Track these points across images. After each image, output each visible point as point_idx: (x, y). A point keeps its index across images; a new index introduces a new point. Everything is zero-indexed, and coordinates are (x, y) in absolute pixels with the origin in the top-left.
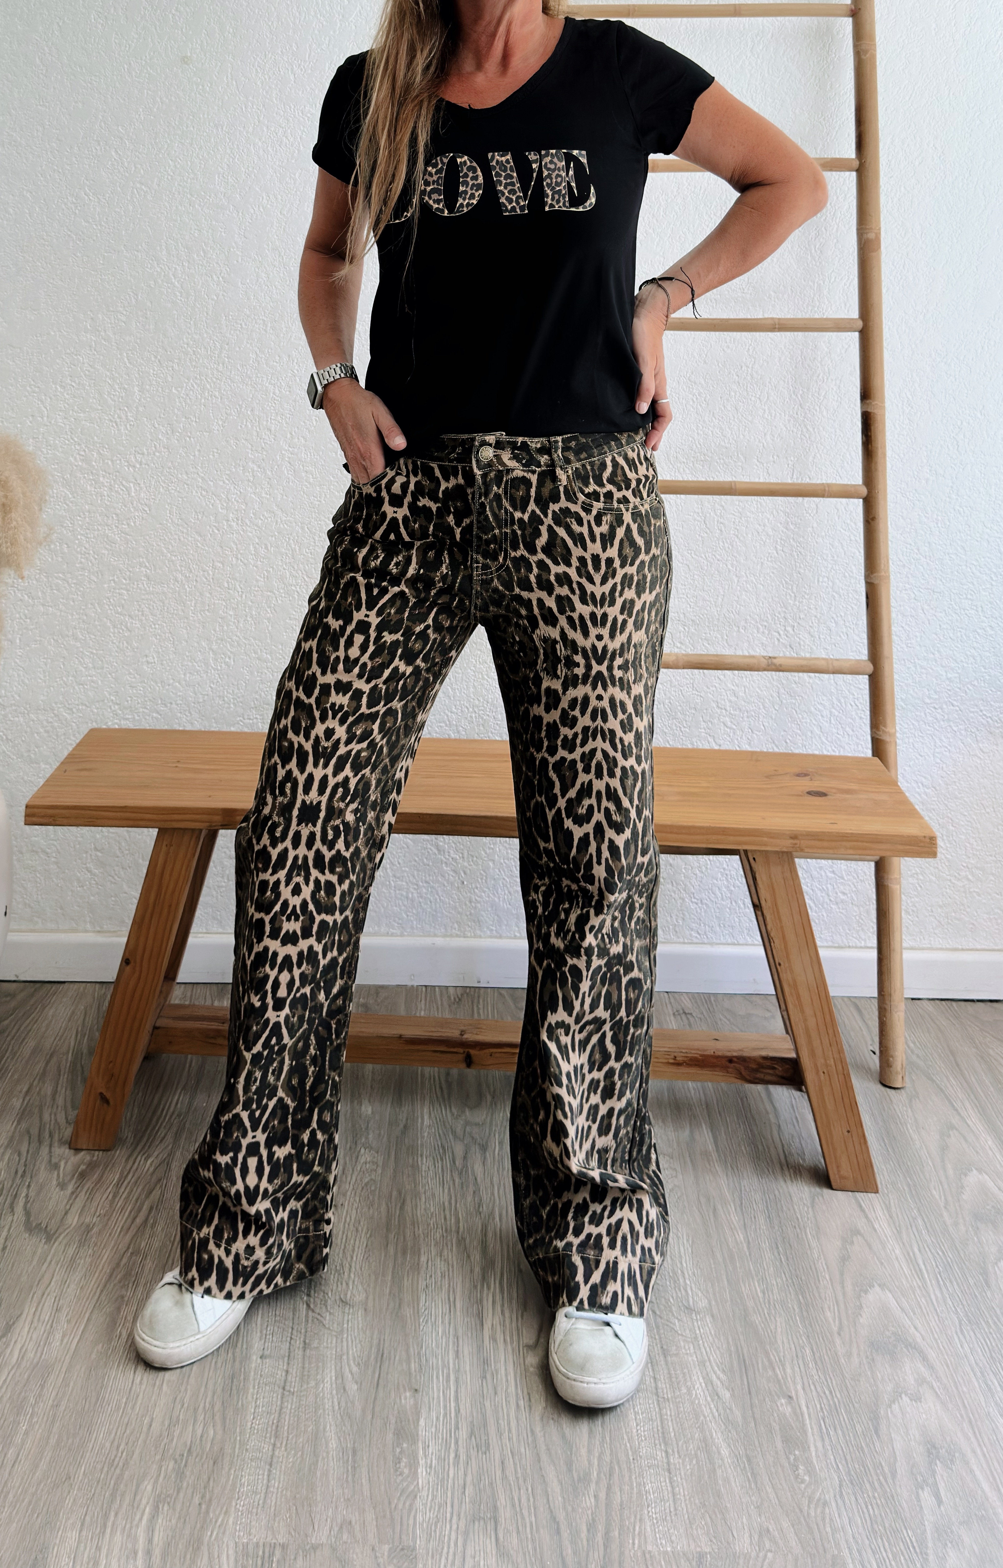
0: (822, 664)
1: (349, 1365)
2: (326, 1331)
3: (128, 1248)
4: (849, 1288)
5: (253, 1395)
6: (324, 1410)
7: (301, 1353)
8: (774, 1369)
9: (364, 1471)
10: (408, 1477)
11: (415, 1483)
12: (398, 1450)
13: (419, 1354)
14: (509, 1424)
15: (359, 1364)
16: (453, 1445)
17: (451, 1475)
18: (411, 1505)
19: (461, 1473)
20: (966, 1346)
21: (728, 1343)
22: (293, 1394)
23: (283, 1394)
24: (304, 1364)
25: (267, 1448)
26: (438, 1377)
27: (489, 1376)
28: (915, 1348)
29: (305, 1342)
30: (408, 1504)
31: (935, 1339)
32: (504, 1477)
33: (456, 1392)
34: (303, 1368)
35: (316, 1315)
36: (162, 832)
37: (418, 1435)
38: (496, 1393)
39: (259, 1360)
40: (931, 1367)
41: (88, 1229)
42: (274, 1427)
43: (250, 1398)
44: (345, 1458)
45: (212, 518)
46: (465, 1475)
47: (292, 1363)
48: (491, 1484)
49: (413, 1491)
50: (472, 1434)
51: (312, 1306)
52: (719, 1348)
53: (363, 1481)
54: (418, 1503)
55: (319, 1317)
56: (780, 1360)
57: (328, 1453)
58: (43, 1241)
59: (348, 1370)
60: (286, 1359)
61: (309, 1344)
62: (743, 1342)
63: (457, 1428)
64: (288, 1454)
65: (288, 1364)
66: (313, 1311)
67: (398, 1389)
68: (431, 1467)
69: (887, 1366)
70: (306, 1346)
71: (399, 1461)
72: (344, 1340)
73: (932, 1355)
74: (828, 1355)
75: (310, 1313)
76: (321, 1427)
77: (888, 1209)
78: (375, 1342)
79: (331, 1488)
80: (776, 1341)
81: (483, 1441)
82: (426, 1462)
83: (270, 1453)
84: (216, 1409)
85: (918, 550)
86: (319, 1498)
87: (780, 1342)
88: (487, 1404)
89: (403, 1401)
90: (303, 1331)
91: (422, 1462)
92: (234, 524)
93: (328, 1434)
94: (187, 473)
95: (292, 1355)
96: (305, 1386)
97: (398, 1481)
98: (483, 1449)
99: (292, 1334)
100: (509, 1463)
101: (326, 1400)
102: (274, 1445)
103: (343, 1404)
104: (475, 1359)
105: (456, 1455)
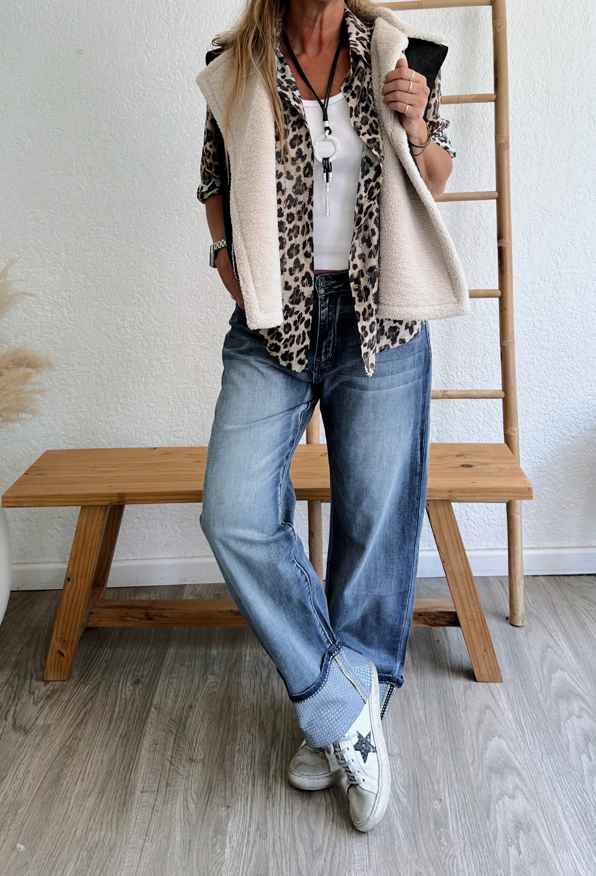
0: (475, 394)
1: (191, 795)
2: (180, 776)
3: (71, 736)
4: (481, 739)
5: (135, 813)
6: (175, 820)
7: (165, 788)
8: (433, 785)
9: (195, 852)
10: (219, 854)
11: (223, 857)
12: (215, 840)
13: (232, 786)
14: (279, 822)
15: (197, 794)
16: (246, 835)
17: (244, 852)
18: (220, 869)
19: (250, 851)
20: (544, 766)
21: (409, 772)
22: (158, 811)
23: (152, 812)
24: (166, 794)
25: (141, 841)
26: (241, 799)
27: (270, 797)
28: (515, 769)
29: (167, 782)
30: (218, 868)
31: (527, 764)
32: (274, 852)
33: (251, 806)
34: (165, 797)
35: (175, 768)
36: (83, 507)
37: (227, 831)
38: (273, 806)
39: (140, 794)
40: (523, 780)
41: (49, 726)
42: (146, 830)
43: (133, 814)
44: (185, 845)
45: (115, 327)
46: (252, 851)
47: (159, 794)
48: (266, 856)
49: (221, 862)
50: (258, 829)
51: (173, 763)
52: (403, 775)
53: (194, 857)
54: (224, 868)
55: (177, 769)
56: (437, 780)
57: (175, 843)
58: (22, 735)
59: (190, 796)
60: (156, 793)
61: (170, 784)
62: (417, 771)
63: (250, 826)
64: (153, 844)
65: (157, 795)
66: (174, 766)
67: (218, 806)
68: (233, 848)
69: (498, 780)
70: (168, 785)
71: (216, 845)
72: (190, 781)
73: (524, 773)
74: (465, 776)
75: (172, 767)
76: (173, 829)
77: (508, 694)
78: (207, 781)
79: (175, 861)
80: (436, 769)
81: (264, 832)
82: (230, 846)
83: (142, 844)
84: (113, 821)
85: (534, 325)
86: (168, 868)
87: (438, 771)
88: (268, 812)
89: (220, 813)
90: (167, 776)
91: (228, 846)
92: (128, 330)
93: (176, 832)
94: (98, 301)
95: (159, 790)
96: (165, 807)
97: (214, 856)
98: (264, 837)
99: (160, 778)
100: (278, 844)
101: (177, 814)
102: (145, 840)
103: (186, 816)
104: (264, 788)
105: (248, 841)
